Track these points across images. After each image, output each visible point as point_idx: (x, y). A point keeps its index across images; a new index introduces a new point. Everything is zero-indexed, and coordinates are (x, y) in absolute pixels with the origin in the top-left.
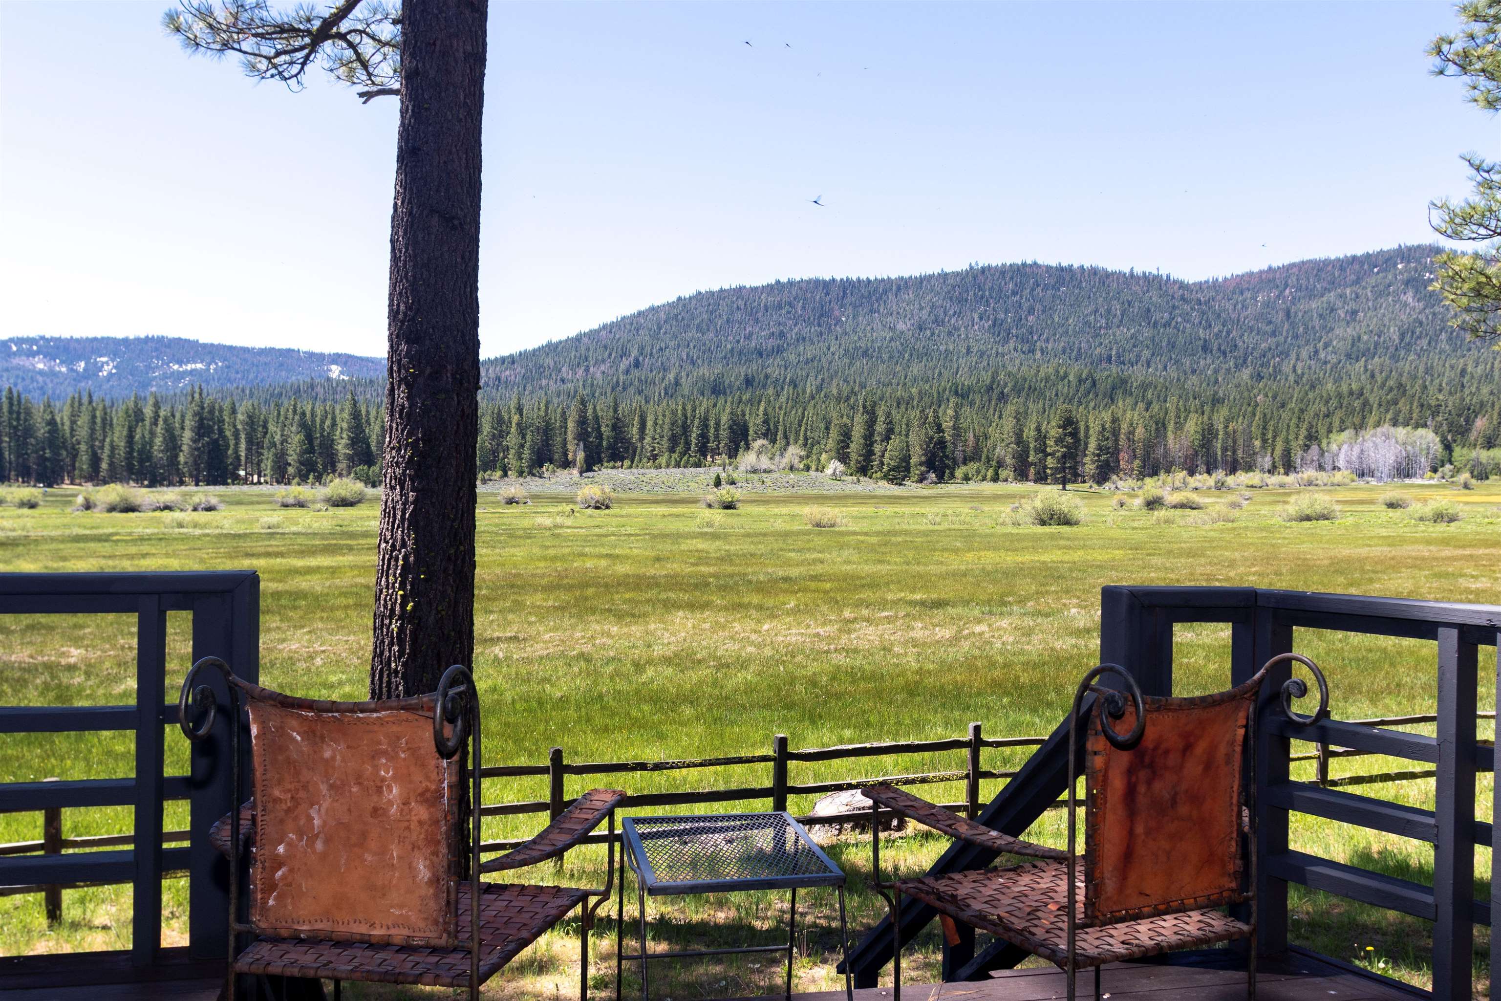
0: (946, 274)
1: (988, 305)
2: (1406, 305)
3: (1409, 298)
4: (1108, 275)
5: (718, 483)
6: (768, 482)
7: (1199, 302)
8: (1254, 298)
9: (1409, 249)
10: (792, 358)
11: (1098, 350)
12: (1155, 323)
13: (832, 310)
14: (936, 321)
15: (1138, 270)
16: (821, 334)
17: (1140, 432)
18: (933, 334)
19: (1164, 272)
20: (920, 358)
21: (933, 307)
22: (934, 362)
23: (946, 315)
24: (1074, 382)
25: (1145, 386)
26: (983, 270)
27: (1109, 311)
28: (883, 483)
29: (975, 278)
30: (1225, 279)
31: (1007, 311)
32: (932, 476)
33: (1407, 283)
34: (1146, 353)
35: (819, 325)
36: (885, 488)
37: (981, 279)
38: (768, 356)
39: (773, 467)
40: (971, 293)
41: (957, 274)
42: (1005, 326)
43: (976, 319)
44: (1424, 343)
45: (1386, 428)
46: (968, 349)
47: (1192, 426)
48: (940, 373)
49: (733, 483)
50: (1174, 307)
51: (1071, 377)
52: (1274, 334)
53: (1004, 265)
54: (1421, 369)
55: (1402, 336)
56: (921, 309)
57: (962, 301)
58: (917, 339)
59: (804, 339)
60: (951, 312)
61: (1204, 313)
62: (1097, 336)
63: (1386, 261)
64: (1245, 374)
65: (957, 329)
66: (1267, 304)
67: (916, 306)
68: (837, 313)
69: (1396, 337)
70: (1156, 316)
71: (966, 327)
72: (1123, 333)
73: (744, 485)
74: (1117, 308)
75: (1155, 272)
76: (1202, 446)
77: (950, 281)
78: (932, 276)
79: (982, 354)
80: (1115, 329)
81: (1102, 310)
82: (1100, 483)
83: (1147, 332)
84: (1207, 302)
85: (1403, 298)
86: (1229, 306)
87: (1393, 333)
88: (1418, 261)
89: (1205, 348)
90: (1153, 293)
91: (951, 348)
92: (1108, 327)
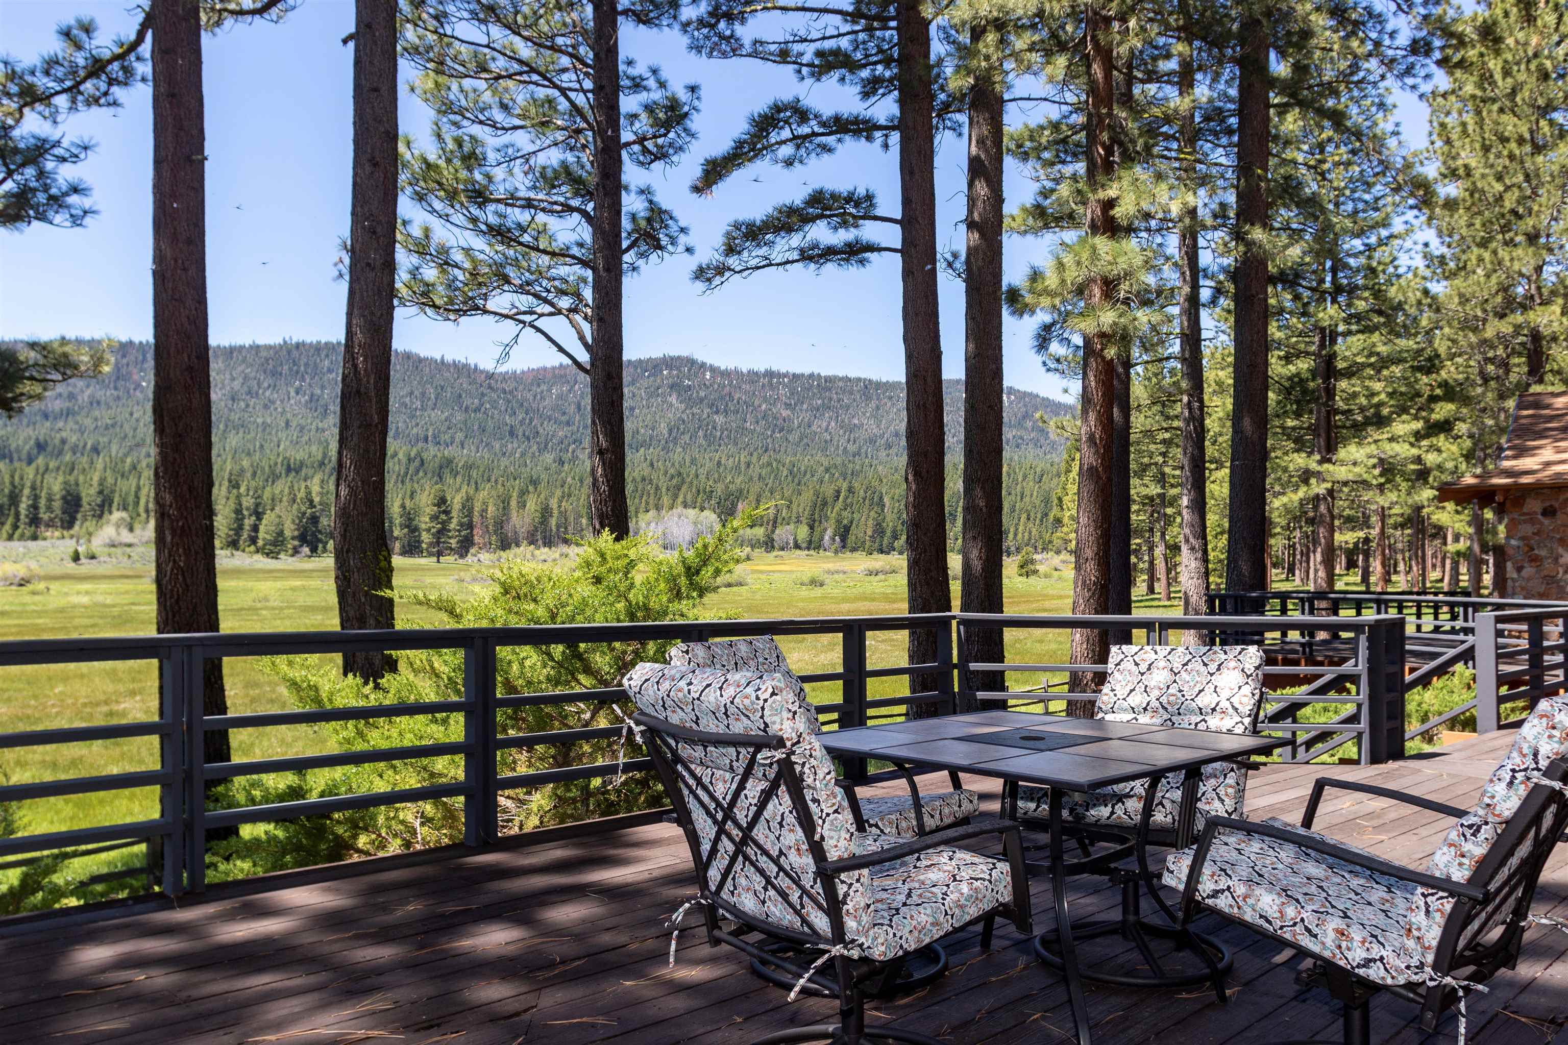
0: (258, 347)
1: (303, 380)
2: (671, 405)
3: (673, 399)
4: (421, 360)
5: (76, 558)
6: (135, 557)
7: (505, 392)
8: (550, 390)
9: (672, 358)
10: (88, 422)
11: (415, 430)
12: (467, 408)
13: (130, 374)
14: (249, 393)
15: (449, 358)
16: (119, 398)
17: (491, 509)
18: (247, 406)
19: (472, 362)
20: (236, 428)
21: (246, 378)
22: (253, 434)
23: (259, 386)
24: (404, 460)
25: (469, 467)
26: (298, 346)
27: (423, 394)
28: (259, 557)
29: (289, 352)
30: (523, 372)
31: (323, 387)
32: (306, 550)
33: (672, 387)
34: (460, 436)
35: (116, 388)
36: (261, 562)
37: (295, 354)
38: (55, 418)
39: (135, 541)
40: (286, 367)
41: (269, 348)
42: (321, 402)
43: (293, 394)
44: (687, 437)
45: (679, 509)
46: (287, 423)
47: (532, 504)
48: (262, 446)
49: (93, 557)
50: (483, 395)
51: (401, 456)
52: (568, 424)
53: (319, 343)
54: (688, 459)
55: (670, 431)
56: (233, 379)
57: (275, 374)
58: (230, 410)
59: (98, 403)
60: (266, 385)
61: (509, 401)
62: (413, 417)
63: (655, 367)
64: (549, 458)
65: (273, 402)
66: (560, 397)
67: (228, 376)
68: (136, 377)
69: (665, 432)
70: (467, 402)
71: (282, 401)
72: (438, 415)
73: (107, 559)
74: (431, 392)
75: (463, 361)
76: (542, 523)
77: (264, 354)
78: (242, 348)
79: (302, 429)
80: (429, 411)
81: (416, 393)
82: (462, 556)
83: (459, 417)
84: (511, 392)
85: (669, 399)
86: (530, 396)
87: (663, 428)
88: (678, 369)
89: (512, 433)
90: (464, 380)
91: (269, 421)
92: (423, 409)
